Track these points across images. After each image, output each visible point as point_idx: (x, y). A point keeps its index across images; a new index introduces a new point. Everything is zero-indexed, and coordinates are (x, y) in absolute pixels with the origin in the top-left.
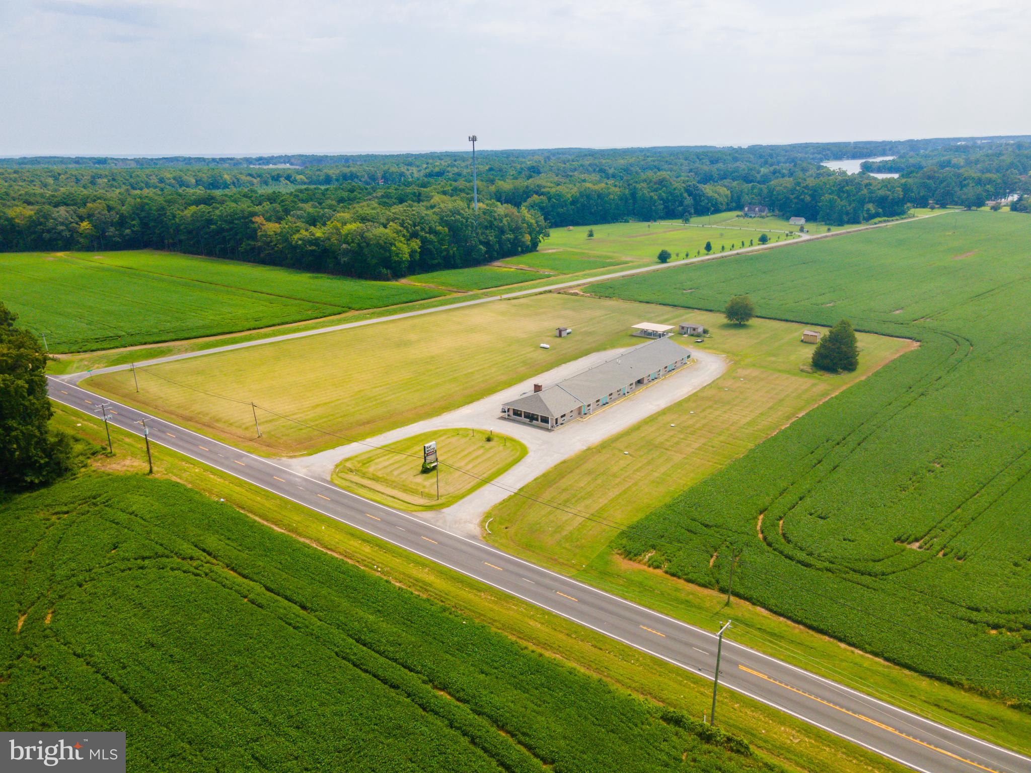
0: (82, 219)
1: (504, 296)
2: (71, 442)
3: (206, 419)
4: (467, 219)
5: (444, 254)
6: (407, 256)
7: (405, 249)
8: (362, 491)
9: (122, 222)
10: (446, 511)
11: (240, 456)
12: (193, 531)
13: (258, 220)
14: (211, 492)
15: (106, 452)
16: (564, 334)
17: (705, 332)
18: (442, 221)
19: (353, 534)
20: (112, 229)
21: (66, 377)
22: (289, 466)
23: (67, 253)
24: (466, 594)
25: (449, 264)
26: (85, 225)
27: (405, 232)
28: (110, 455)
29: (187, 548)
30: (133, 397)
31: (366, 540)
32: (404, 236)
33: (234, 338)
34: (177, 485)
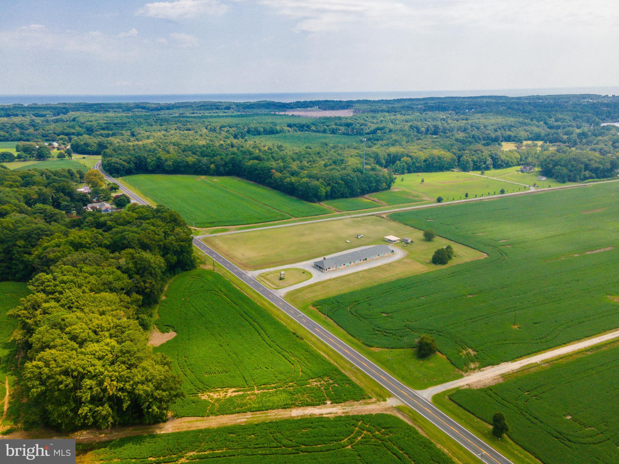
0: (212, 163)
1: (352, 216)
2: (196, 259)
3: (232, 256)
4: (353, 178)
5: (342, 192)
6: (324, 193)
7: (323, 190)
8: (262, 282)
9: (226, 164)
10: (279, 290)
11: (236, 269)
12: (219, 286)
13: (274, 171)
14: (226, 277)
15: (204, 263)
16: (359, 237)
17: (412, 242)
18: (342, 179)
19: (254, 292)
20: (222, 168)
21: (198, 237)
22: (247, 273)
23: (205, 176)
24: (271, 308)
25: (343, 196)
26: (212, 166)
27: (325, 183)
28: (205, 264)
29: (217, 290)
30: (214, 246)
31: (257, 294)
32: (324, 185)
33: (249, 226)
34: (219, 274)
